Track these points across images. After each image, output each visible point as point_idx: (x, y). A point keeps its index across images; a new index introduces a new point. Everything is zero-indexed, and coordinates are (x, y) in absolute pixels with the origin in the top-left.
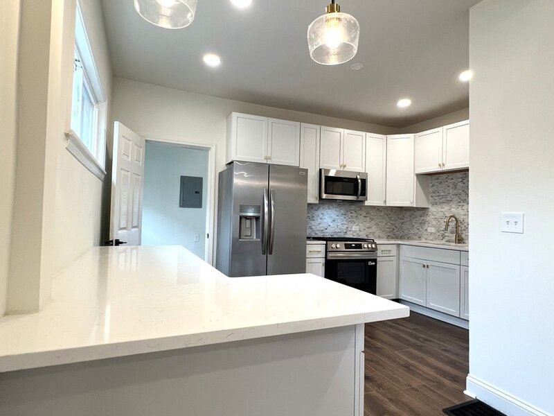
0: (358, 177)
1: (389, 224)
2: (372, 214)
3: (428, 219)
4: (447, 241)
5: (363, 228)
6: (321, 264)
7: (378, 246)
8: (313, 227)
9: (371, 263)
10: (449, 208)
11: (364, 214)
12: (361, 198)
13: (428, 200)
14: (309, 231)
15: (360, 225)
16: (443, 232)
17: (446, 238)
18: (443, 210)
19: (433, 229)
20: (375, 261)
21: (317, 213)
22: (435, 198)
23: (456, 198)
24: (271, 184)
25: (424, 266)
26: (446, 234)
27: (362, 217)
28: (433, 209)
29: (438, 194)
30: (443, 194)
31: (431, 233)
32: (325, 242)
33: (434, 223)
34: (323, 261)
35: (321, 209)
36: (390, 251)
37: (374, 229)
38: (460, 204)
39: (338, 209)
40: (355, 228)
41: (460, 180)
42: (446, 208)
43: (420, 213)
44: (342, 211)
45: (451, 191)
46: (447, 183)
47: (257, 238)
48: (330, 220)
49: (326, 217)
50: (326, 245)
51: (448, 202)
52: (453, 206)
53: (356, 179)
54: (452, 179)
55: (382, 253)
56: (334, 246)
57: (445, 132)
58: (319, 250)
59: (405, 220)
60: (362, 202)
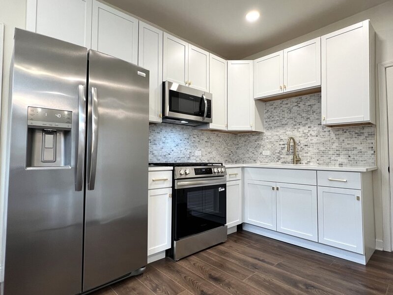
0: (204, 97)
1: (226, 149)
2: (213, 139)
3: (262, 143)
4: (283, 163)
5: (205, 153)
6: (168, 196)
7: (227, 170)
8: (155, 152)
9: (221, 189)
10: (284, 131)
11: (206, 139)
12: (206, 120)
13: (263, 125)
14: (150, 156)
15: (202, 149)
16: (278, 154)
17: (282, 160)
18: (278, 133)
19: (269, 151)
20: (224, 186)
21: (158, 136)
22: (270, 123)
23: (291, 121)
24: (90, 81)
25: (273, 188)
26: (281, 156)
27: (204, 142)
28: (267, 133)
29: (273, 119)
30: (278, 118)
31: (267, 156)
32: (172, 168)
33: (269, 146)
34: (170, 191)
35: (163, 131)
36: (236, 174)
37: (214, 153)
38: (296, 127)
39: (181, 133)
40: (198, 153)
41: (296, 104)
42: (281, 131)
43: (256, 137)
44: (185, 135)
45: (286, 115)
46: (281, 108)
47: (66, 164)
48: (174, 145)
49: (169, 141)
50: (173, 171)
51: (283, 125)
52: (288, 129)
53: (202, 99)
54: (287, 104)
55: (230, 178)
56: (182, 172)
57: (285, 55)
58: (165, 178)
59: (240, 145)
60: (207, 123)
